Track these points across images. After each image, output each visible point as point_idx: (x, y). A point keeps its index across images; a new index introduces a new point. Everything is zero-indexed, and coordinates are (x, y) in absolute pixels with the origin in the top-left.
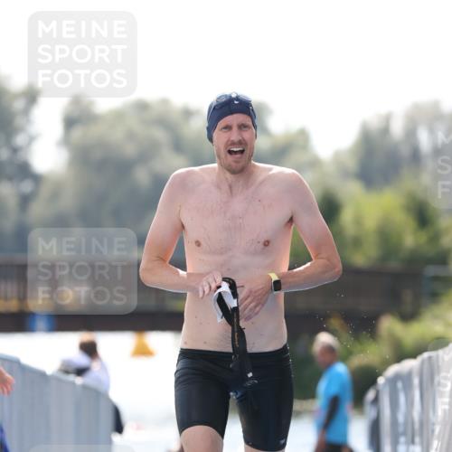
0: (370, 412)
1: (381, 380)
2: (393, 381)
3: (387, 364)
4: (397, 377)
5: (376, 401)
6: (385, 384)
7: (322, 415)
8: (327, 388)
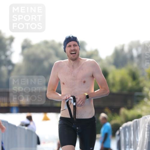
0: (117, 138)
1: (121, 128)
2: (124, 129)
3: (123, 123)
4: (126, 127)
5: (119, 134)
6: (122, 129)
7: (102, 139)
8: (104, 131)
